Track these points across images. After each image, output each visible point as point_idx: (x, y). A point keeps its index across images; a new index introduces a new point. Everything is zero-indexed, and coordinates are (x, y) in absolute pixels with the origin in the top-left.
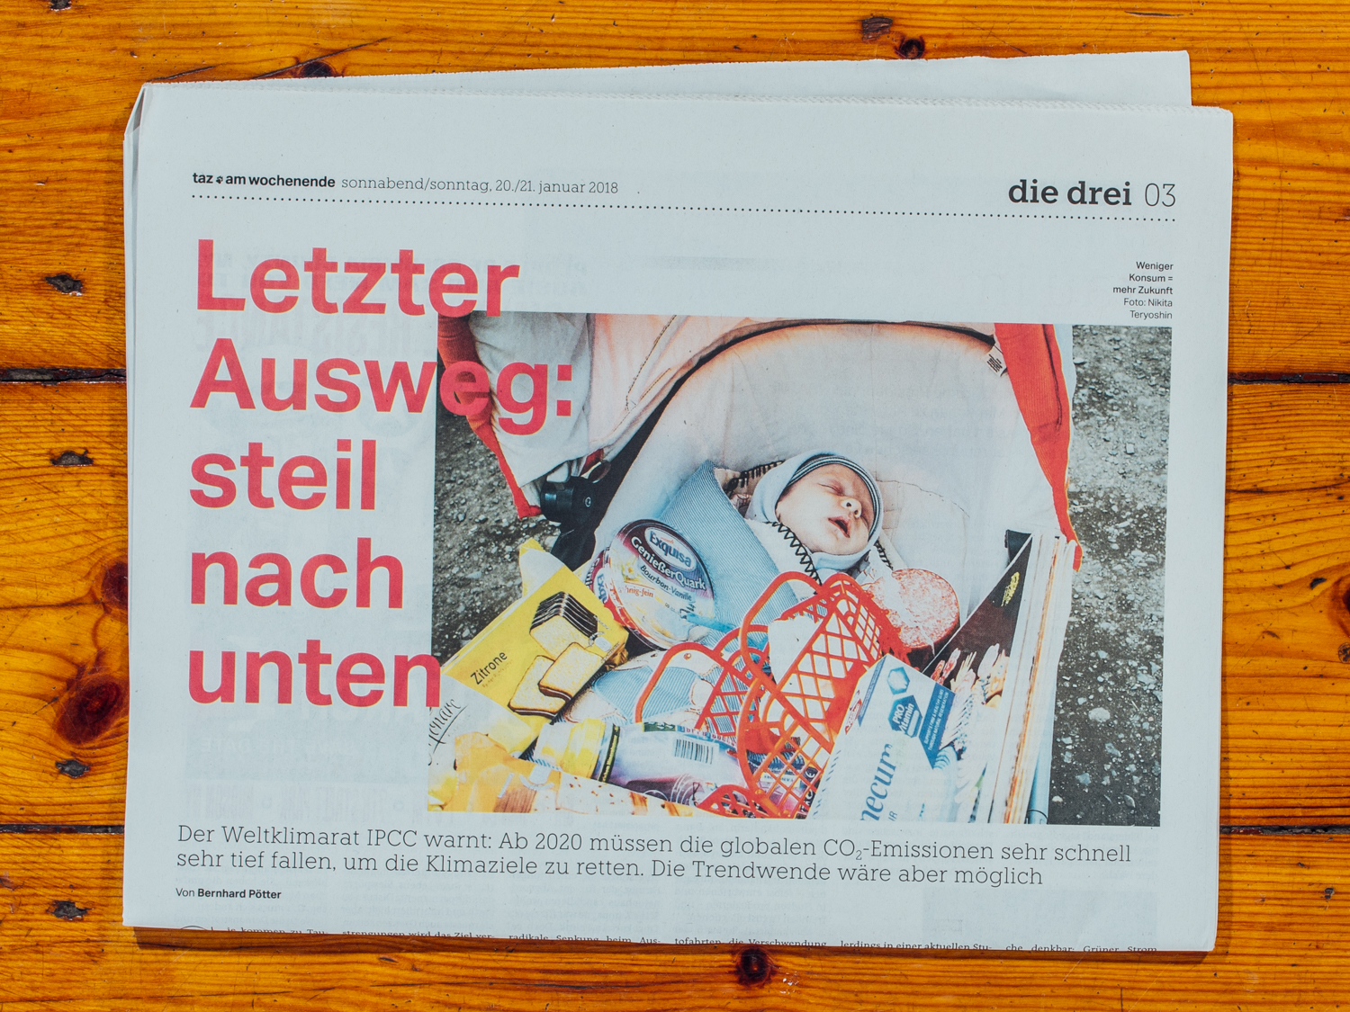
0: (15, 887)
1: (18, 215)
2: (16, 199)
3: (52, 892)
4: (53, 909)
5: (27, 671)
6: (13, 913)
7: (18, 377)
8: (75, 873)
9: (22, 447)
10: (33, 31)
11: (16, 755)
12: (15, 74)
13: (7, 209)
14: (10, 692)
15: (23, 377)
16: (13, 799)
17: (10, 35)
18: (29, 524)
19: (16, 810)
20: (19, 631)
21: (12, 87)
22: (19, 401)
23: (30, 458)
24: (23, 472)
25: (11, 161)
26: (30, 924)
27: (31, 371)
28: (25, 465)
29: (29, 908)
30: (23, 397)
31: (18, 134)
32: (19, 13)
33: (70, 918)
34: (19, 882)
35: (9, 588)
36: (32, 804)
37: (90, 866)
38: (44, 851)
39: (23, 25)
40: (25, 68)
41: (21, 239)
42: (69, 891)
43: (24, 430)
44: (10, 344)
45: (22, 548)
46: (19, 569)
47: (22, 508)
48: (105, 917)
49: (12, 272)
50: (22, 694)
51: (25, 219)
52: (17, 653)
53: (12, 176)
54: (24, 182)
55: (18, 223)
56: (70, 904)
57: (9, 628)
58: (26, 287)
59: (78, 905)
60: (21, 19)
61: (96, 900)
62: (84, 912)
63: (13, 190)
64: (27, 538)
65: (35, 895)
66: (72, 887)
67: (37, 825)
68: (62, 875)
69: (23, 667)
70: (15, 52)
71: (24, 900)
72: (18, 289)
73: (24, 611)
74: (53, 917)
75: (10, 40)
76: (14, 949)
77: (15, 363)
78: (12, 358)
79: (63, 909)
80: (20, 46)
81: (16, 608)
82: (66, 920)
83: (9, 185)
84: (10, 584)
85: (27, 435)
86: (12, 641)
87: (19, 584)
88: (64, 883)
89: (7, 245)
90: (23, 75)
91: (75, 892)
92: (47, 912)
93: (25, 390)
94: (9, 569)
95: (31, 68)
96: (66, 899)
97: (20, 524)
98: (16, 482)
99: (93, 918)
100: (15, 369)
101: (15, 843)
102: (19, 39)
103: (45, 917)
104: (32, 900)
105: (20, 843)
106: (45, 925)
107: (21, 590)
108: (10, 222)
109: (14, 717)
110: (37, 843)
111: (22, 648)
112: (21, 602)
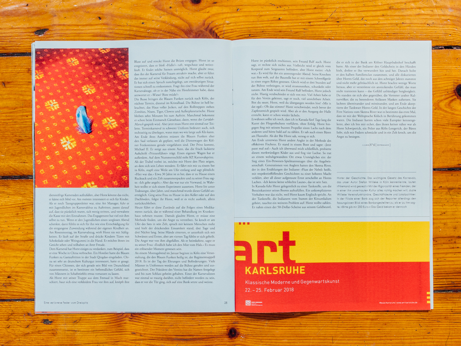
0: (33, 316)
3: (43, 317)
4: (43, 321)
6: (32, 323)
11: (32, 280)
14: (30, 263)
16: (31, 292)
21: (27, 99)
25: (27, 119)
26: (37, 326)
29: (36, 321)
33: (47, 324)
41: (30, 140)
42: (47, 317)
44: (28, 169)
48: (57, 323)
49: (28, 149)
53: (28, 123)
56: (47, 320)
57: (29, 246)
59: (50, 320)
61: (54, 319)
62: (51, 322)
71: (35, 319)
74: (43, 324)
75: (26, 86)
76: (33, 333)
77: (29, 174)
78: (29, 172)
79: (46, 321)
81: (31, 240)
83: (27, 126)
86: (30, 249)
89: (27, 142)
92: (41, 322)
98: (30, 206)
99: (54, 324)
103: (41, 324)
104: (37, 319)
106: (41, 326)
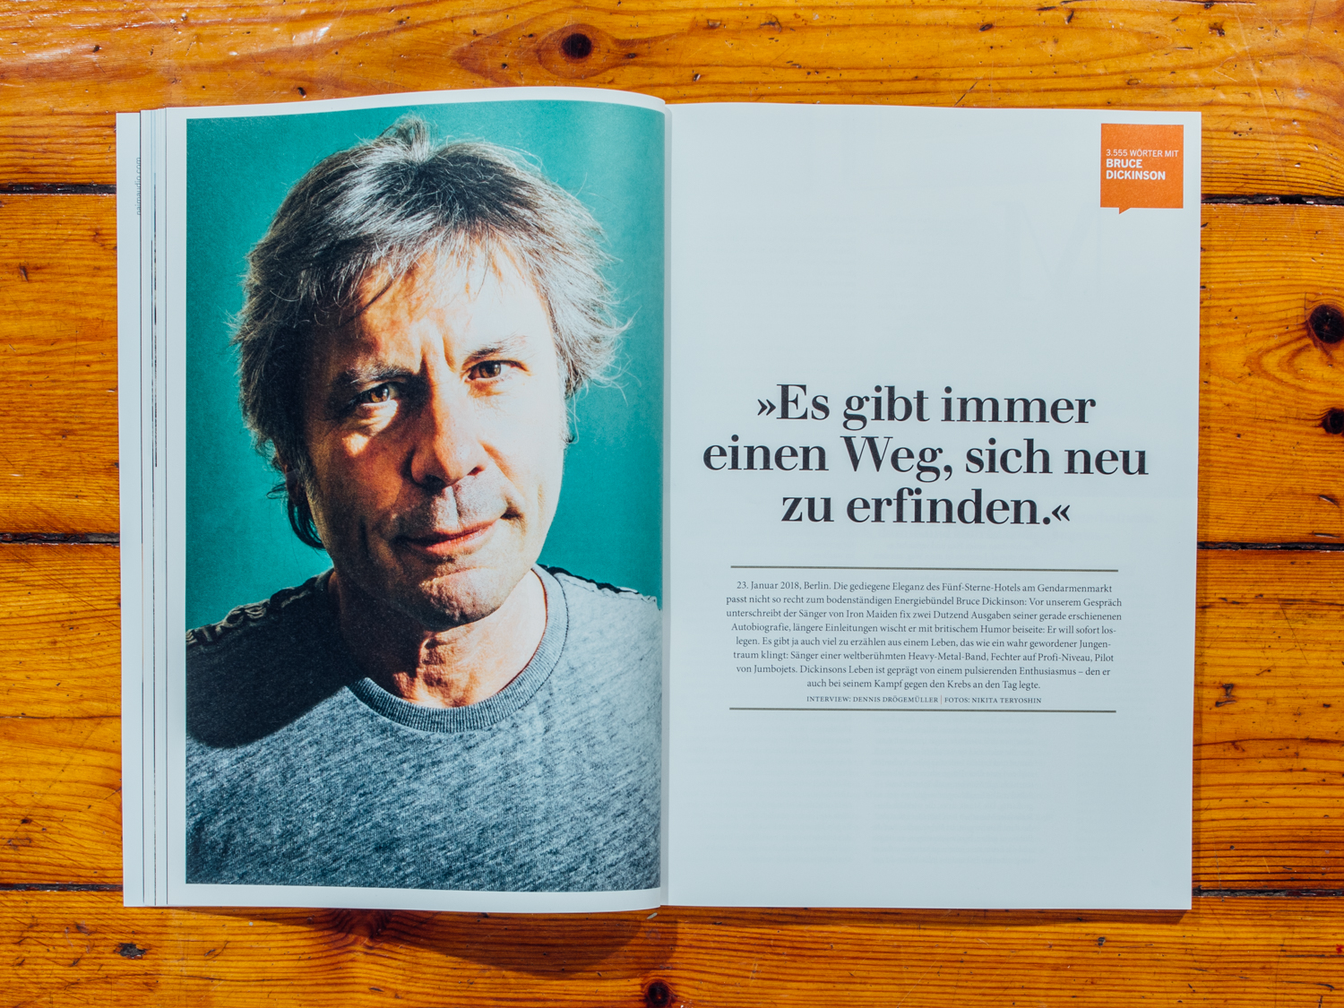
0: (91, 933)
1: (94, 415)
2: (92, 403)
3: (119, 936)
4: (119, 949)
5: (100, 767)
6: (89, 952)
7: (93, 540)
8: (136, 922)
9: (96, 594)
10: (106, 273)
11: (90, 831)
12: (92, 306)
13: (86, 410)
14: (86, 783)
15: (97, 540)
16: (88, 865)
17: (88, 276)
18: (101, 653)
19: (90, 873)
20: (93, 735)
21: (90, 316)
22: (94, 558)
23: (103, 602)
24: (97, 613)
25: (88, 373)
26: (101, 961)
27: (104, 535)
28: (99, 607)
29: (101, 949)
30: (97, 555)
31: (94, 352)
32: (95, 259)
33: (132, 956)
34: (93, 929)
35: (86, 702)
36: (103, 869)
37: (148, 917)
38: (112, 905)
39: (98, 268)
40: (99, 302)
41: (96, 433)
42: (132, 936)
43: (98, 580)
44: (88, 515)
45: (97, 672)
46: (94, 688)
47: (96, 640)
48: (160, 956)
49: (89, 459)
50: (95, 784)
51: (100, 418)
52: (92, 752)
53: (89, 385)
54: (99, 389)
55: (94, 421)
56: (132, 946)
57: (86, 733)
58: (100, 470)
59: (138, 947)
60: (97, 264)
61: (152, 942)
62: (142, 952)
63: (90, 395)
64: (100, 663)
65: (105, 939)
66: (134, 933)
67: (107, 885)
68: (126, 923)
69: (96, 763)
70: (91, 289)
71: (97, 943)
72: (93, 472)
73: (97, 720)
74: (119, 956)
75: (88, 280)
76: (89, 980)
77: (91, 529)
78: (89, 525)
79: (127, 950)
80: (95, 284)
81: (91, 717)
82: (130, 958)
83: (87, 392)
84: (87, 700)
85: (100, 585)
86: (88, 743)
87: (94, 700)
88: (128, 930)
89: (85, 438)
90: (98, 307)
91: (136, 937)
92: (114, 952)
93: (99, 550)
94: (86, 687)
95: (105, 301)
96: (128, 942)
97: (95, 653)
98: (92, 621)
99: (150, 956)
100: (91, 534)
101: (90, 898)
102: (95, 280)
103: (113, 956)
104: (103, 943)
105: (94, 899)
106: (113, 962)
107: (95, 704)
108: (88, 420)
109: (90, 802)
110: (107, 899)
111: (96, 749)
112: (95, 713)
